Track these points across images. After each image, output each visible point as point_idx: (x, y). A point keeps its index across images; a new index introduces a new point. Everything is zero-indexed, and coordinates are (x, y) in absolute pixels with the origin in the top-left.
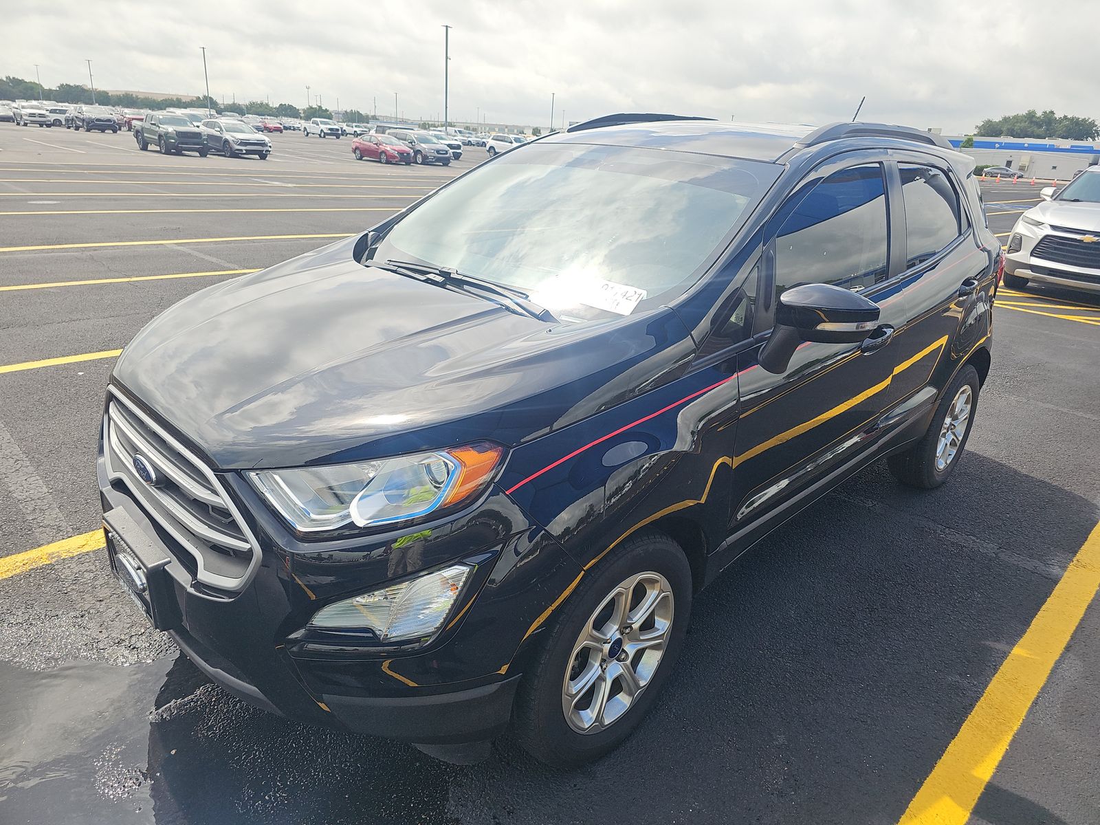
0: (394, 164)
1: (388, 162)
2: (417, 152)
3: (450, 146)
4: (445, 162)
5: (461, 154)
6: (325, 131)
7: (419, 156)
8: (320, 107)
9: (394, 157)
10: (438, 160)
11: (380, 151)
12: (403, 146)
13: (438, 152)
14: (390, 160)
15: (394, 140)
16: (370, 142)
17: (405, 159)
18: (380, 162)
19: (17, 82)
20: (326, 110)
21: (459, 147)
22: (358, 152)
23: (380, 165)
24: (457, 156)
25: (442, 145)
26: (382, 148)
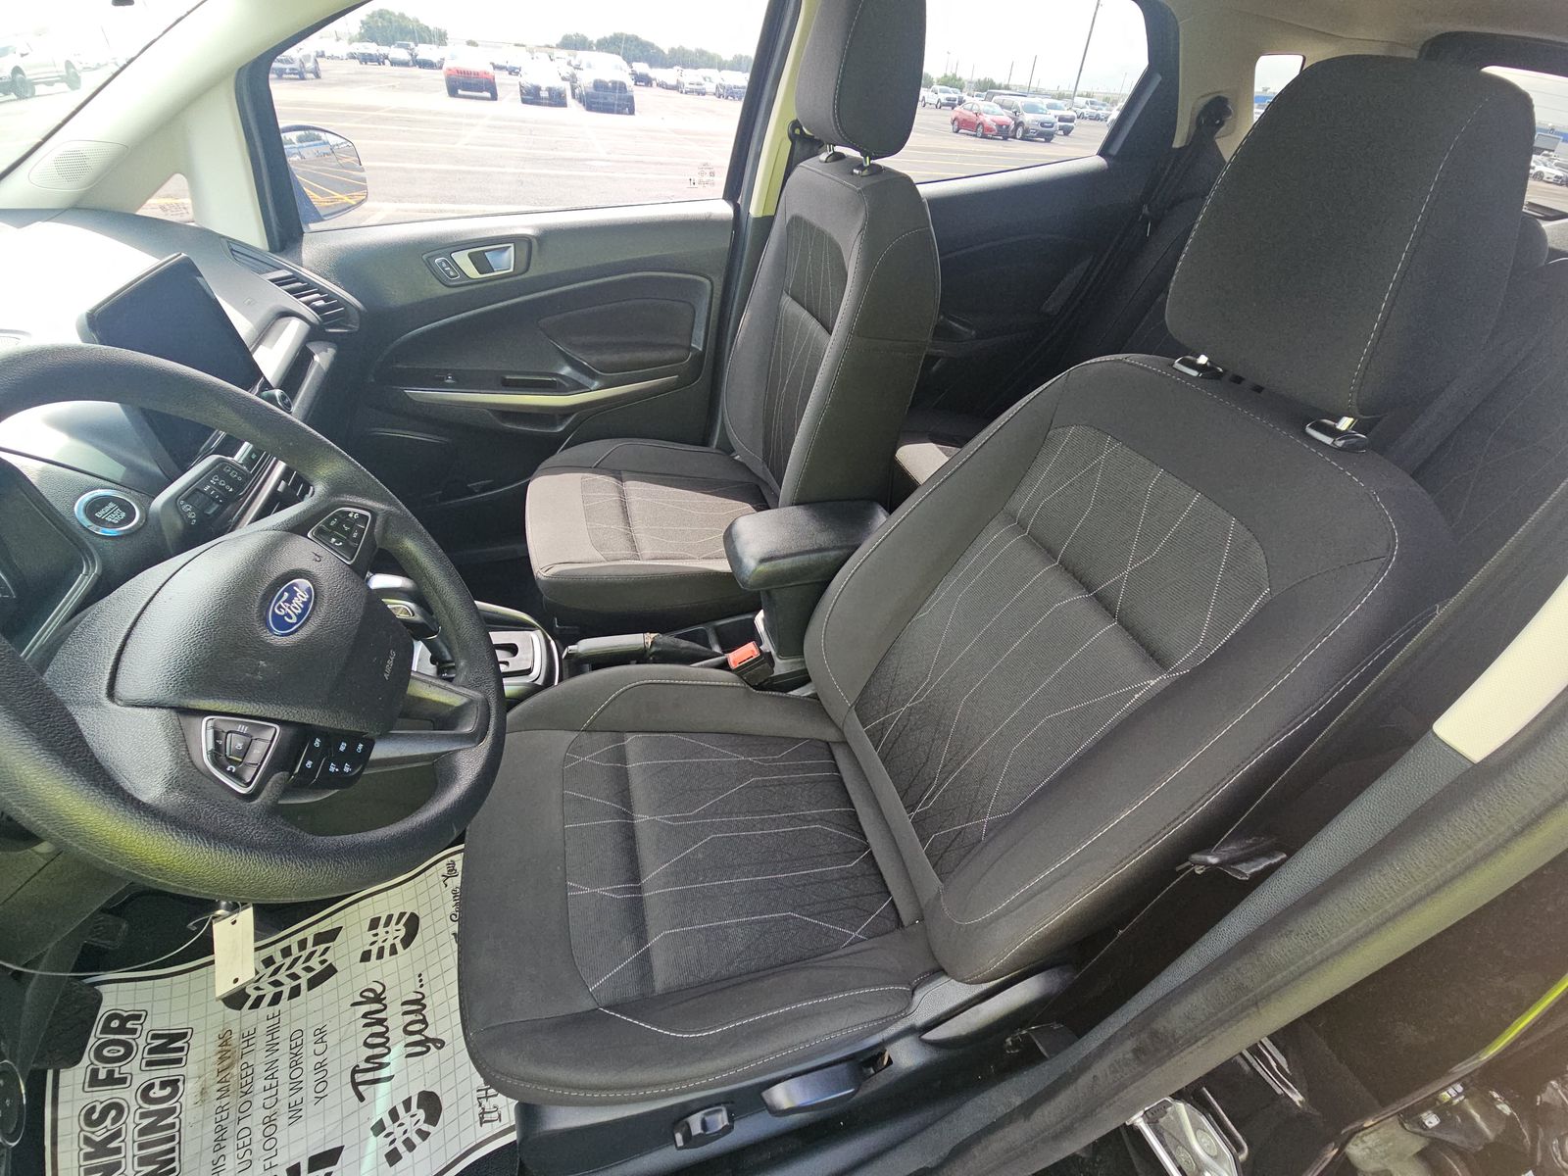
0: (989, 138)
1: (984, 136)
2: (1018, 124)
3: (1061, 119)
4: (1048, 137)
5: (1073, 128)
6: (943, 101)
7: (1020, 130)
8: (954, 75)
9: (990, 130)
10: (1041, 135)
11: (978, 122)
12: (1005, 117)
13: (1042, 125)
14: (986, 133)
15: (998, 109)
16: (971, 110)
17: (1004, 133)
18: (975, 136)
19: (702, 53)
20: (960, 79)
21: (1071, 120)
22: (956, 123)
23: (974, 138)
24: (1067, 132)
25: (1051, 116)
26: (981, 118)
